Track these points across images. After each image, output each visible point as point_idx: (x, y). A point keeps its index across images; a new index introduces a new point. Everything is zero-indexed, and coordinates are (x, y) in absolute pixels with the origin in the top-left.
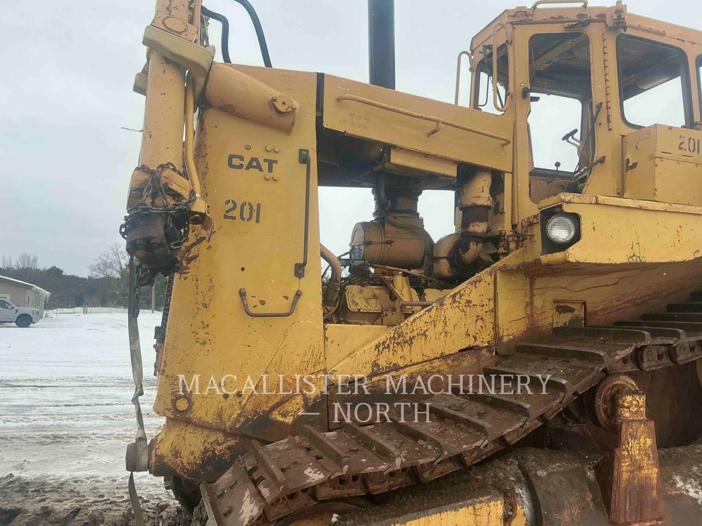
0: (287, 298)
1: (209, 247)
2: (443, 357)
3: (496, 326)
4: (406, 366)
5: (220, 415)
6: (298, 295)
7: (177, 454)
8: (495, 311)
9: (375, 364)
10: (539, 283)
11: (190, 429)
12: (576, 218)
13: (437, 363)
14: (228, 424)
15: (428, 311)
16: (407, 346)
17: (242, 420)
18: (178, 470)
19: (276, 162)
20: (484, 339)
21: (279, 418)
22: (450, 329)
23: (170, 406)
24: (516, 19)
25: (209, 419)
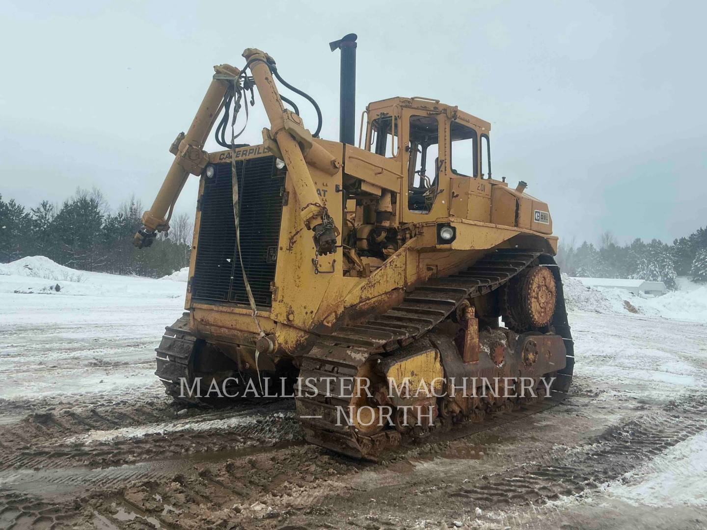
0: (329, 263)
1: (301, 237)
2: (386, 293)
3: (405, 277)
4: (372, 298)
5: (304, 323)
6: (334, 261)
7: (286, 343)
8: (405, 270)
9: (361, 298)
10: (422, 256)
11: (291, 330)
12: (454, 229)
13: (383, 296)
14: (307, 327)
15: (381, 270)
16: (372, 289)
17: (313, 325)
18: (287, 351)
19: (327, 191)
20: (401, 284)
21: (326, 324)
22: (388, 279)
23: (286, 319)
24: (404, 104)
25: (300, 324)
